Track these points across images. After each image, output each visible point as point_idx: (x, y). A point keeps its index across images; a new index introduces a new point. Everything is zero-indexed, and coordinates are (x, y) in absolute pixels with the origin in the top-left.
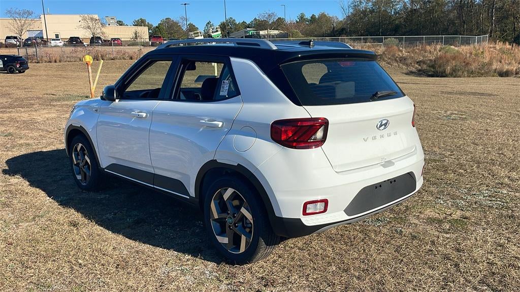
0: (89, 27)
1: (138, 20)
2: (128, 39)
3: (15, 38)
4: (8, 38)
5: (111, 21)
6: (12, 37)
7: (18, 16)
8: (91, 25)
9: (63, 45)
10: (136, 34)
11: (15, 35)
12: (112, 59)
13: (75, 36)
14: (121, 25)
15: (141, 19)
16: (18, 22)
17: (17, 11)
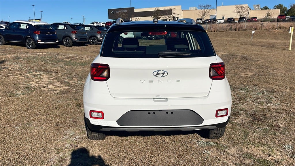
0: (239, 12)
1: (278, 6)
2: (262, 18)
3: (201, 19)
4: (198, 19)
5: (257, 7)
6: (199, 19)
7: (203, 8)
8: (240, 10)
9: (224, 22)
10: (268, 14)
11: (201, 18)
12: (244, 30)
13: (231, 17)
14: (266, 9)
15: (280, 5)
16: (203, 11)
17: (203, 5)
